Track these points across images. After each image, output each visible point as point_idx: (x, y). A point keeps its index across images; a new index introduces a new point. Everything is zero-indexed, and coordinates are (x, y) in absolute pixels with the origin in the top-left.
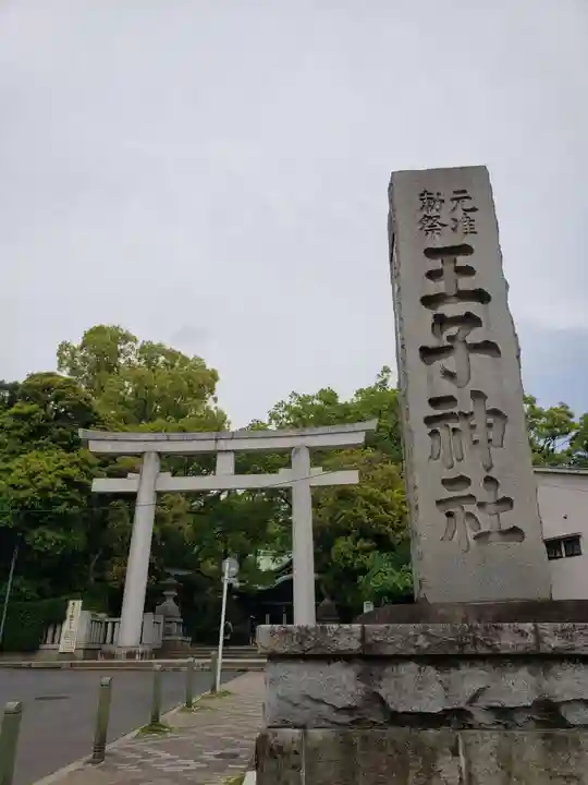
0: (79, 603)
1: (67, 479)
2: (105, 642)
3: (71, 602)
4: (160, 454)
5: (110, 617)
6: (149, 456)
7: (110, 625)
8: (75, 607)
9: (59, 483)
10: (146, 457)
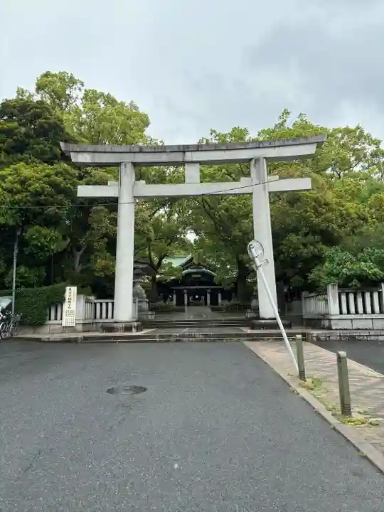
0: (74, 289)
1: (54, 185)
2: (95, 318)
3: (68, 288)
4: (135, 165)
5: (97, 298)
6: (125, 165)
7: (98, 305)
8: (71, 292)
9: (48, 189)
10: (123, 167)
